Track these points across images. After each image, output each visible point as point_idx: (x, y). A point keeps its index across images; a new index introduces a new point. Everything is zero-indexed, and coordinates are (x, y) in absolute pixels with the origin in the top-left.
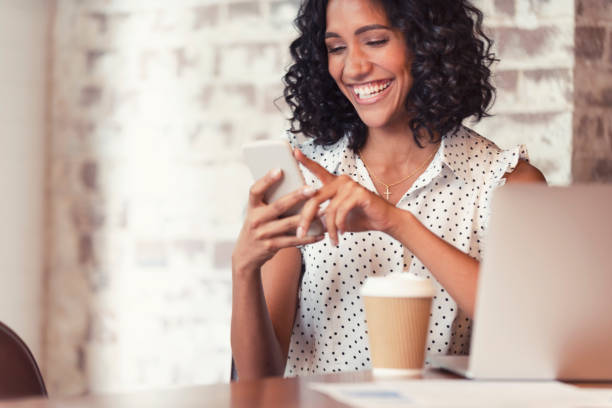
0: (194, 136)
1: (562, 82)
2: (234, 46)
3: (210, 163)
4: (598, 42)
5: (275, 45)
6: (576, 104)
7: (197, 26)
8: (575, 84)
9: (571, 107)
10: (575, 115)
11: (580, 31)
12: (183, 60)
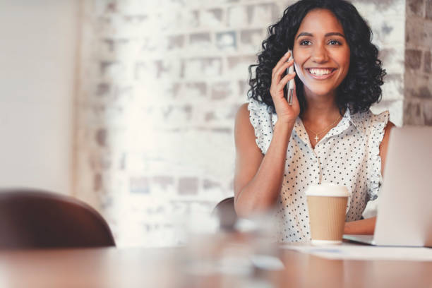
0: (167, 114)
1: (397, 82)
2: (193, 59)
3: (177, 130)
4: (418, 59)
5: (220, 59)
6: (405, 96)
7: (170, 48)
8: (405, 83)
9: (402, 97)
10: (404, 102)
11: (408, 52)
12: (161, 67)
